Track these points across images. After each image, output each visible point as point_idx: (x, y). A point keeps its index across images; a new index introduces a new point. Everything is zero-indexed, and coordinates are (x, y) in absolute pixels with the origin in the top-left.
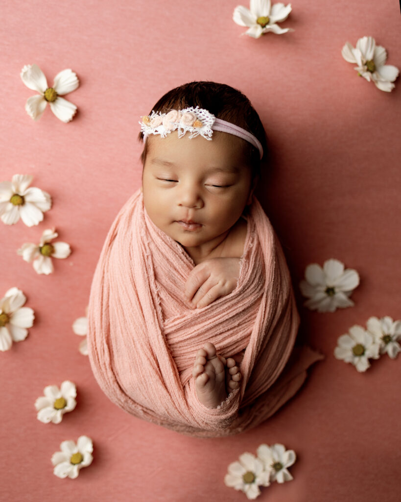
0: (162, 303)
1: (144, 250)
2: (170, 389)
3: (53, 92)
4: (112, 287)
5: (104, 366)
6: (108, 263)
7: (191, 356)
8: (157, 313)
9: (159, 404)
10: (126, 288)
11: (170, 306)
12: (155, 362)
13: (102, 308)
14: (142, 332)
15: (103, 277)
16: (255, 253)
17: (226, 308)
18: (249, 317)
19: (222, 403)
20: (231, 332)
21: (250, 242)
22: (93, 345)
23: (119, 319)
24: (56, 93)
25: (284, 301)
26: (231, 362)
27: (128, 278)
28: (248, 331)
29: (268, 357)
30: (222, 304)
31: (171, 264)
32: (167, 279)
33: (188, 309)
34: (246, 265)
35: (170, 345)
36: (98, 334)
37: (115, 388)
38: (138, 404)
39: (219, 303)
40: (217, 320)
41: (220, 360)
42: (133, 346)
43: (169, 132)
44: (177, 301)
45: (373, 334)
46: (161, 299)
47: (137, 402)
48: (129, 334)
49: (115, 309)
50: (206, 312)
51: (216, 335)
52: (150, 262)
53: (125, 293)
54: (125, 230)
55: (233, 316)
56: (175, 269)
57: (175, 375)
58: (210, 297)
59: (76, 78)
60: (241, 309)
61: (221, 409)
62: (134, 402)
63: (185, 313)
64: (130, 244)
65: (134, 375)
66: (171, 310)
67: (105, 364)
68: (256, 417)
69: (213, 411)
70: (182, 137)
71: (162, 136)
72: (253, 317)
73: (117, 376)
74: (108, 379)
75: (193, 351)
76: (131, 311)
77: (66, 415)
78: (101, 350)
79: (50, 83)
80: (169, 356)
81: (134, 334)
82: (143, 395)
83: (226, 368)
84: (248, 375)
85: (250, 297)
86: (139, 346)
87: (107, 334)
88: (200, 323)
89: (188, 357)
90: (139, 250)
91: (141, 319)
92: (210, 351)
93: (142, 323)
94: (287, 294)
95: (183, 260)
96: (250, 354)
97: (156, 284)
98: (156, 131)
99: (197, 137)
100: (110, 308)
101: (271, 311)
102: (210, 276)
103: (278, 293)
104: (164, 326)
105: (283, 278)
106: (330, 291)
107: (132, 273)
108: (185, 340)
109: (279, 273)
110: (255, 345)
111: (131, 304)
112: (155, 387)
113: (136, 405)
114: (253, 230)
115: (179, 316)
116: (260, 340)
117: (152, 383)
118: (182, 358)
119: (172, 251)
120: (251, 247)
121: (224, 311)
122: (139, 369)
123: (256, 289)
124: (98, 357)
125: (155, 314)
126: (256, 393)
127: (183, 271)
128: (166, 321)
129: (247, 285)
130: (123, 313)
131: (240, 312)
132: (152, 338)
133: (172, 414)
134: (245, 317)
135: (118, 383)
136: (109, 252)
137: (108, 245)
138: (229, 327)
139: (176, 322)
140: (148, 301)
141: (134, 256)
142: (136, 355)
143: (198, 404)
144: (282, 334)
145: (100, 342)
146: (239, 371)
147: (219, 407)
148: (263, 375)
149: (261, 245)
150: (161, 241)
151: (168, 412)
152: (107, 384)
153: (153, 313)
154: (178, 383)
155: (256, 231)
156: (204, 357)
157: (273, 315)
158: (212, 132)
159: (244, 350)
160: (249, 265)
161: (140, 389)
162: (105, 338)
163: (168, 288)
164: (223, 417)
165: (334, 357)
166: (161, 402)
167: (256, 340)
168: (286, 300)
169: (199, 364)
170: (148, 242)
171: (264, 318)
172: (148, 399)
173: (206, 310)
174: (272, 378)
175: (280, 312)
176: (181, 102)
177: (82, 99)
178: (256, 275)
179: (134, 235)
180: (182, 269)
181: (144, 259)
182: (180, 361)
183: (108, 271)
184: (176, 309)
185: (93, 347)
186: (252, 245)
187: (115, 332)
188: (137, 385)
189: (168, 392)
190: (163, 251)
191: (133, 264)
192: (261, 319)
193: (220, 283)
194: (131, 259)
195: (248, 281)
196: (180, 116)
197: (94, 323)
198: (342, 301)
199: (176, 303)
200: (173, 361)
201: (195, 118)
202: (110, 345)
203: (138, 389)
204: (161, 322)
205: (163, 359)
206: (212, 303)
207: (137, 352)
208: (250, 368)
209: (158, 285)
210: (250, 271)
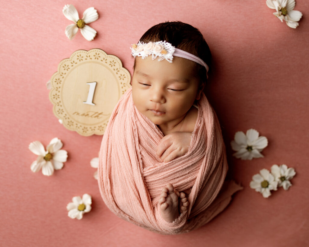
0: (143, 158)
1: (133, 125)
2: (145, 209)
3: (82, 22)
4: (113, 145)
5: (107, 191)
6: (112, 130)
7: (159, 189)
8: (139, 164)
9: (139, 216)
10: (121, 147)
11: (148, 160)
12: (137, 192)
13: (107, 157)
14: (130, 174)
15: (108, 139)
16: (201, 130)
17: (181, 163)
18: (195, 169)
19: (176, 220)
20: (184, 177)
21: (199, 123)
22: (101, 179)
23: (117, 165)
24: (84, 22)
25: (218, 159)
26: (183, 195)
27: (123, 142)
28: (195, 177)
29: (206, 191)
30: (179, 161)
31: (149, 135)
32: (146, 143)
33: (159, 162)
34: (195, 138)
35: (146, 183)
36: (104, 172)
37: (113, 205)
38: (126, 214)
39: (177, 161)
40: (175, 170)
41: (176, 194)
42: (125, 181)
43: (147, 56)
44: (152, 157)
45: (274, 176)
46: (142, 155)
47: (126, 213)
48: (123, 175)
49: (115, 158)
50: (169, 165)
51: (174, 179)
52: (136, 133)
53: (121, 150)
54: (122, 112)
55: (186, 168)
56: (152, 138)
57: (149, 201)
58: (172, 157)
59: (97, 14)
60: (190, 164)
61: (175, 223)
62: (124, 213)
63: (156, 165)
64: (125, 121)
65: (125, 198)
66: (148, 162)
67: (107, 190)
68: (198, 223)
69: (170, 224)
70: (154, 60)
71: (143, 58)
72: (198, 168)
73: (114, 198)
74: (109, 199)
75: (160, 187)
76: (124, 161)
77: (85, 215)
78: (105, 182)
79: (80, 16)
80: (146, 189)
81: (125, 175)
82: (129, 210)
83: (179, 199)
84: (193, 202)
85: (196, 157)
86: (128, 182)
87: (109, 172)
88: (165, 171)
89: (157, 190)
90: (130, 125)
91: (129, 166)
92: (170, 189)
93: (130, 169)
94: (220, 155)
95: (156, 132)
96: (195, 191)
97: (139, 147)
98: (140, 54)
99: (163, 60)
100: (112, 157)
101: (209, 166)
102: (172, 144)
103: (214, 155)
104: (143, 172)
105: (218, 145)
106: (249, 148)
107: (125, 138)
108: (156, 181)
109: (216, 142)
110: (198, 185)
111: (124, 157)
112: (136, 207)
113: (125, 215)
114: (201, 115)
115: (152, 166)
116: (201, 182)
117: (135, 204)
118: (153, 190)
119: (150, 127)
120: (199, 126)
121: (180, 165)
122: (128, 195)
123: (200, 153)
124: (104, 186)
125: (138, 165)
126: (198, 211)
127: (156, 139)
128: (145, 169)
129: (195, 150)
130: (119, 162)
131: (190, 166)
132: (136, 178)
133: (146, 223)
134: (193, 169)
135: (115, 202)
136: (112, 123)
137: (112, 119)
138: (183, 174)
139: (151, 170)
140: (134, 157)
141: (127, 128)
142: (126, 187)
143: (161, 219)
144: (216, 178)
145: (105, 177)
146: (188, 200)
147: (174, 222)
148: (203, 201)
149: (206, 125)
150: (144, 120)
151: (144, 222)
152: (109, 202)
153: (137, 164)
154: (150, 205)
155: (203, 116)
156: (166, 192)
157: (210, 168)
158: (173, 57)
159: (191, 187)
160: (197, 138)
161: (128, 207)
162: (108, 175)
163: (146, 149)
164: (176, 228)
165: (249, 187)
166: (140, 216)
167: (199, 182)
168: (219, 158)
169: (163, 197)
170: (136, 120)
171: (204, 170)
172: (132, 213)
173: (169, 164)
174: (208, 203)
175: (215, 166)
176: (156, 36)
177: (99, 27)
178: (200, 145)
179: (128, 115)
180: (155, 138)
181: (133, 131)
182: (152, 192)
183: (111, 135)
184: (151, 162)
185: (101, 180)
186: (200, 125)
187: (114, 172)
188: (126, 204)
189: (144, 210)
190: (145, 126)
191: (126, 134)
192: (203, 170)
193: (178, 149)
194: (125, 130)
195: (196, 148)
196: (153, 47)
197: (102, 165)
198: (256, 154)
199: (151, 158)
200: (148, 192)
201: (163, 48)
202: (111, 179)
203: (127, 207)
204: (142, 169)
205: (142, 191)
206: (172, 160)
207: (127, 185)
208: (194, 199)
209: (141, 147)
210: (197, 142)
